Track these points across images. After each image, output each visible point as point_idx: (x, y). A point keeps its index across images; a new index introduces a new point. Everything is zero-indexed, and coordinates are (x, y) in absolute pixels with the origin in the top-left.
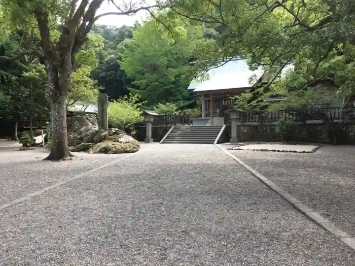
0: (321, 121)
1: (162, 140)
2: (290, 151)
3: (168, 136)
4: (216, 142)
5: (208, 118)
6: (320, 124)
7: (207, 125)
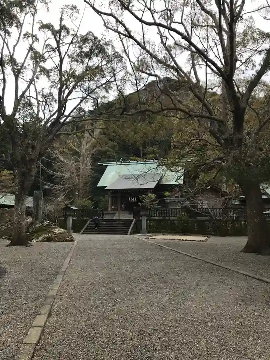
0: (208, 219)
1: (82, 232)
2: (191, 241)
3: (86, 228)
4: (129, 233)
5: (115, 212)
6: (207, 221)
7: (114, 219)
